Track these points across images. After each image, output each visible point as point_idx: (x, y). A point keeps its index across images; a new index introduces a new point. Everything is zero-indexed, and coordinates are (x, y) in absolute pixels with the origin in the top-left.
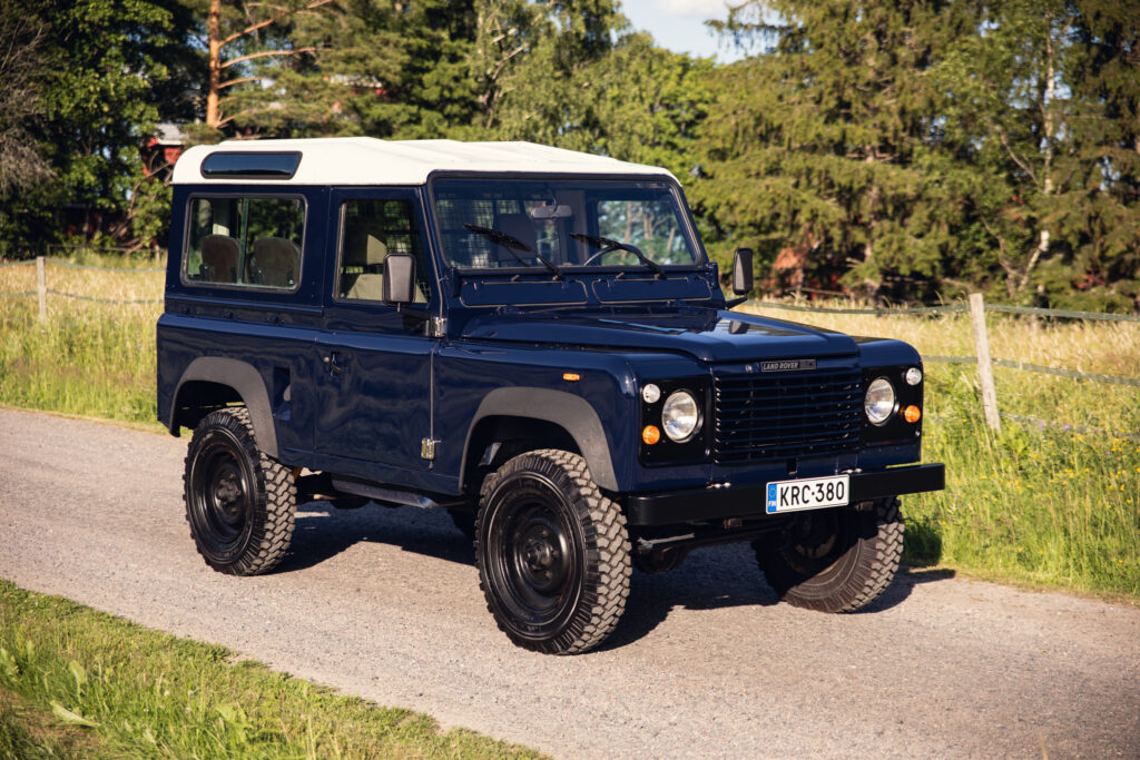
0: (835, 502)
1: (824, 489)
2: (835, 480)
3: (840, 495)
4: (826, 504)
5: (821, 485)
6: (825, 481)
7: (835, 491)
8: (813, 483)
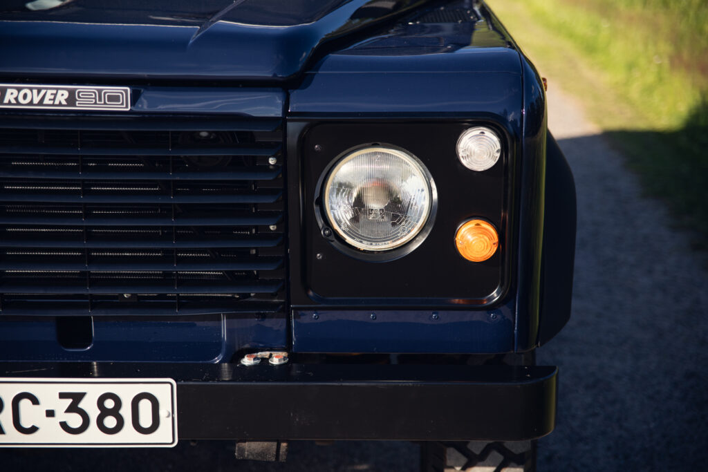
0: (128, 437)
1: (89, 405)
2: (127, 390)
3: (146, 421)
4: (93, 437)
5: (78, 397)
6: (92, 390)
7: (126, 411)
8: (49, 391)
